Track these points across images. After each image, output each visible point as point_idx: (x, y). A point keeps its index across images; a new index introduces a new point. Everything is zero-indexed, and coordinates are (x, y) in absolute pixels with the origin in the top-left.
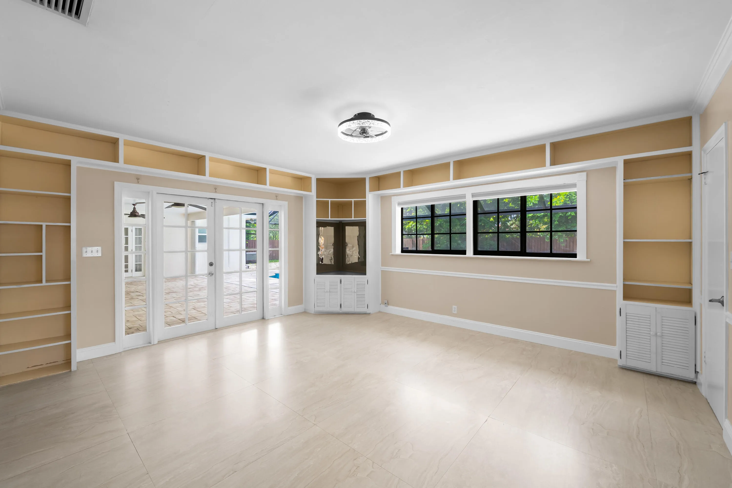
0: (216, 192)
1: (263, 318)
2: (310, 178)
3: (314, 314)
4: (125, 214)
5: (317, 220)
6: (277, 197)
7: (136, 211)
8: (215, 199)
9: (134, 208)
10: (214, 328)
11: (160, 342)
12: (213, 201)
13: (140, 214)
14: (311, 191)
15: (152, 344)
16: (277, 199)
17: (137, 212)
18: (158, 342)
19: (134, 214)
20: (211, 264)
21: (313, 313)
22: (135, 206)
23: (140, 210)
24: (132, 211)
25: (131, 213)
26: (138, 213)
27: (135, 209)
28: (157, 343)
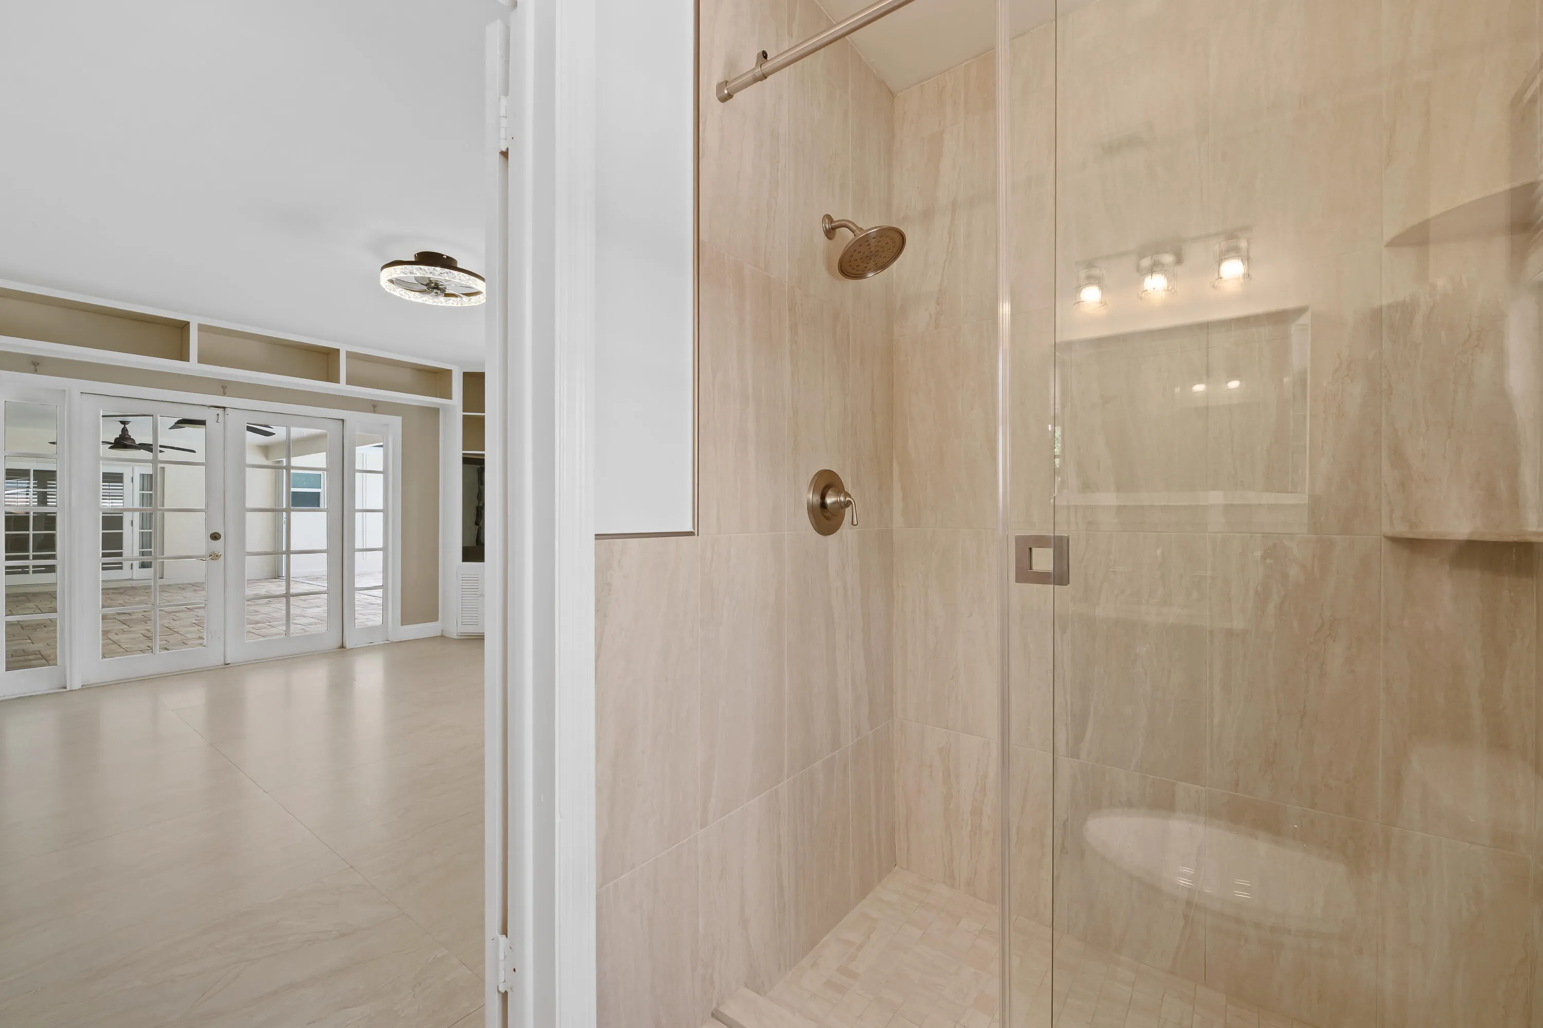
0: (224, 394)
1: (342, 647)
2: (448, 373)
3: (456, 639)
4: (103, 442)
5: (463, 454)
6: (374, 408)
7: (127, 436)
8: (224, 408)
9: (124, 430)
10: (222, 662)
11: (85, 688)
12: (220, 411)
13: (137, 443)
14: (449, 397)
15: (68, 689)
16: (375, 412)
17: (130, 438)
18: (82, 686)
19: (123, 442)
20: (215, 537)
21: (455, 636)
22: (127, 426)
23: (139, 432)
24: (120, 435)
25: (116, 439)
26: (133, 440)
27: (126, 432)
28: (80, 687)
